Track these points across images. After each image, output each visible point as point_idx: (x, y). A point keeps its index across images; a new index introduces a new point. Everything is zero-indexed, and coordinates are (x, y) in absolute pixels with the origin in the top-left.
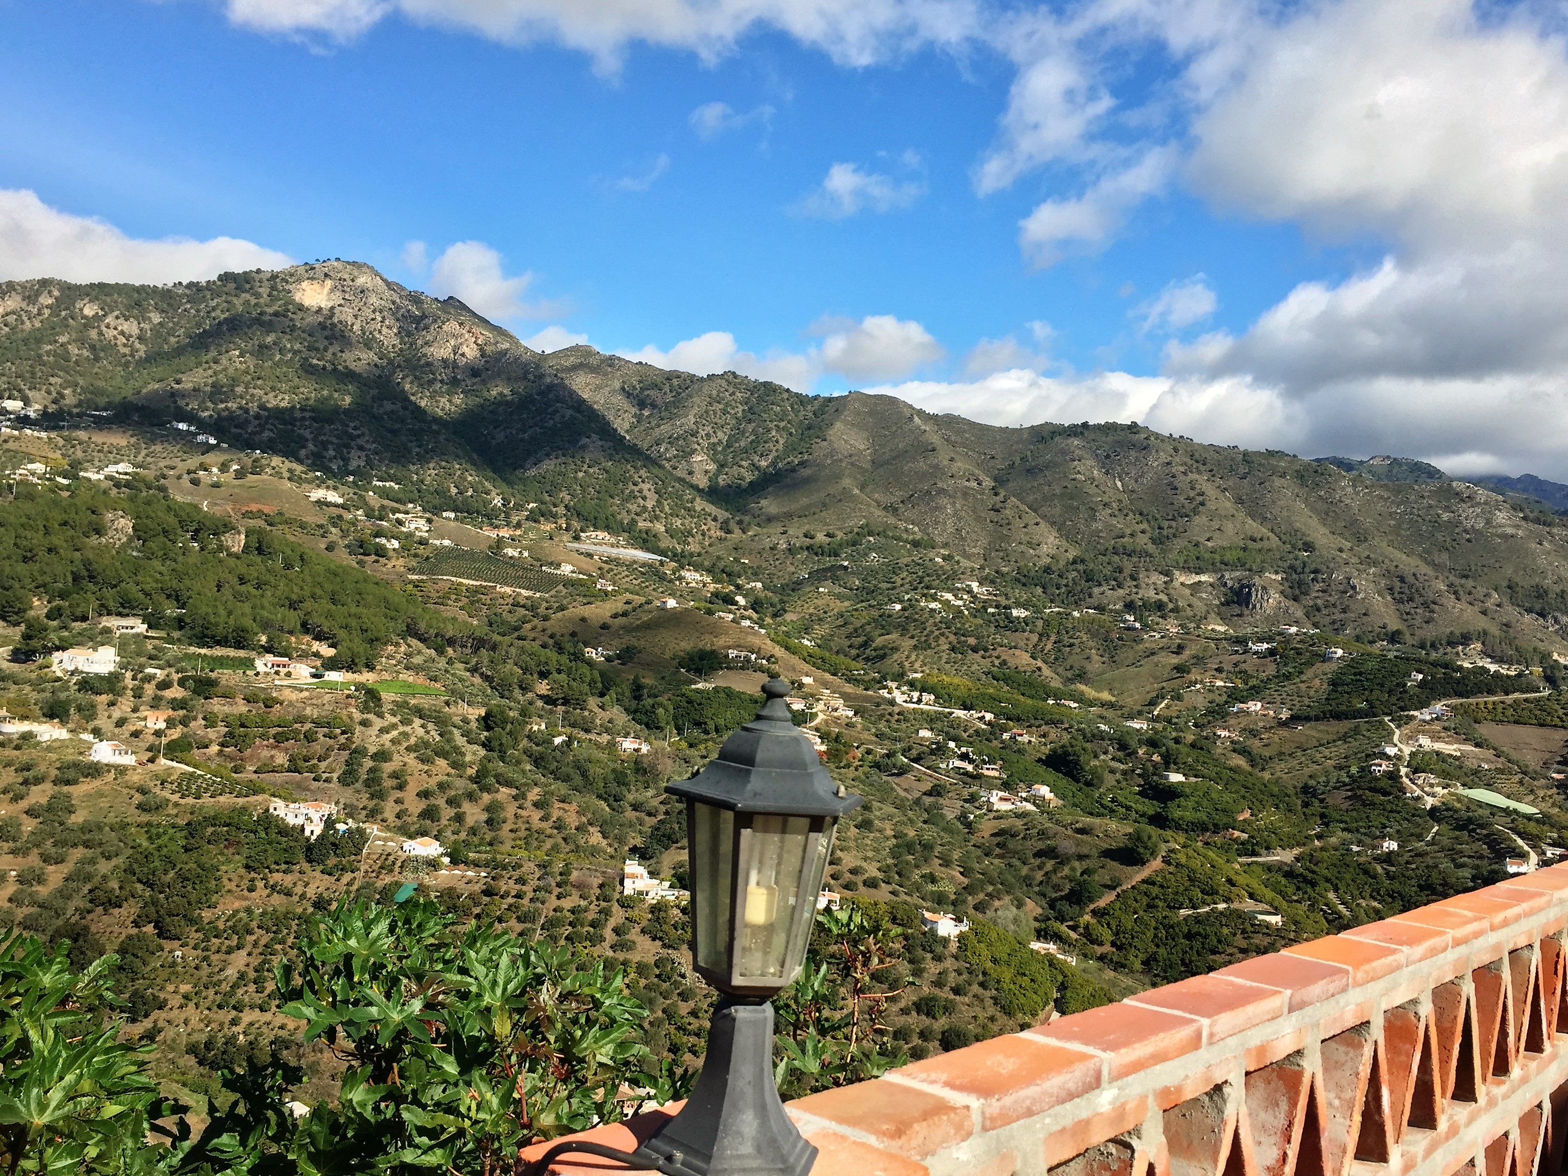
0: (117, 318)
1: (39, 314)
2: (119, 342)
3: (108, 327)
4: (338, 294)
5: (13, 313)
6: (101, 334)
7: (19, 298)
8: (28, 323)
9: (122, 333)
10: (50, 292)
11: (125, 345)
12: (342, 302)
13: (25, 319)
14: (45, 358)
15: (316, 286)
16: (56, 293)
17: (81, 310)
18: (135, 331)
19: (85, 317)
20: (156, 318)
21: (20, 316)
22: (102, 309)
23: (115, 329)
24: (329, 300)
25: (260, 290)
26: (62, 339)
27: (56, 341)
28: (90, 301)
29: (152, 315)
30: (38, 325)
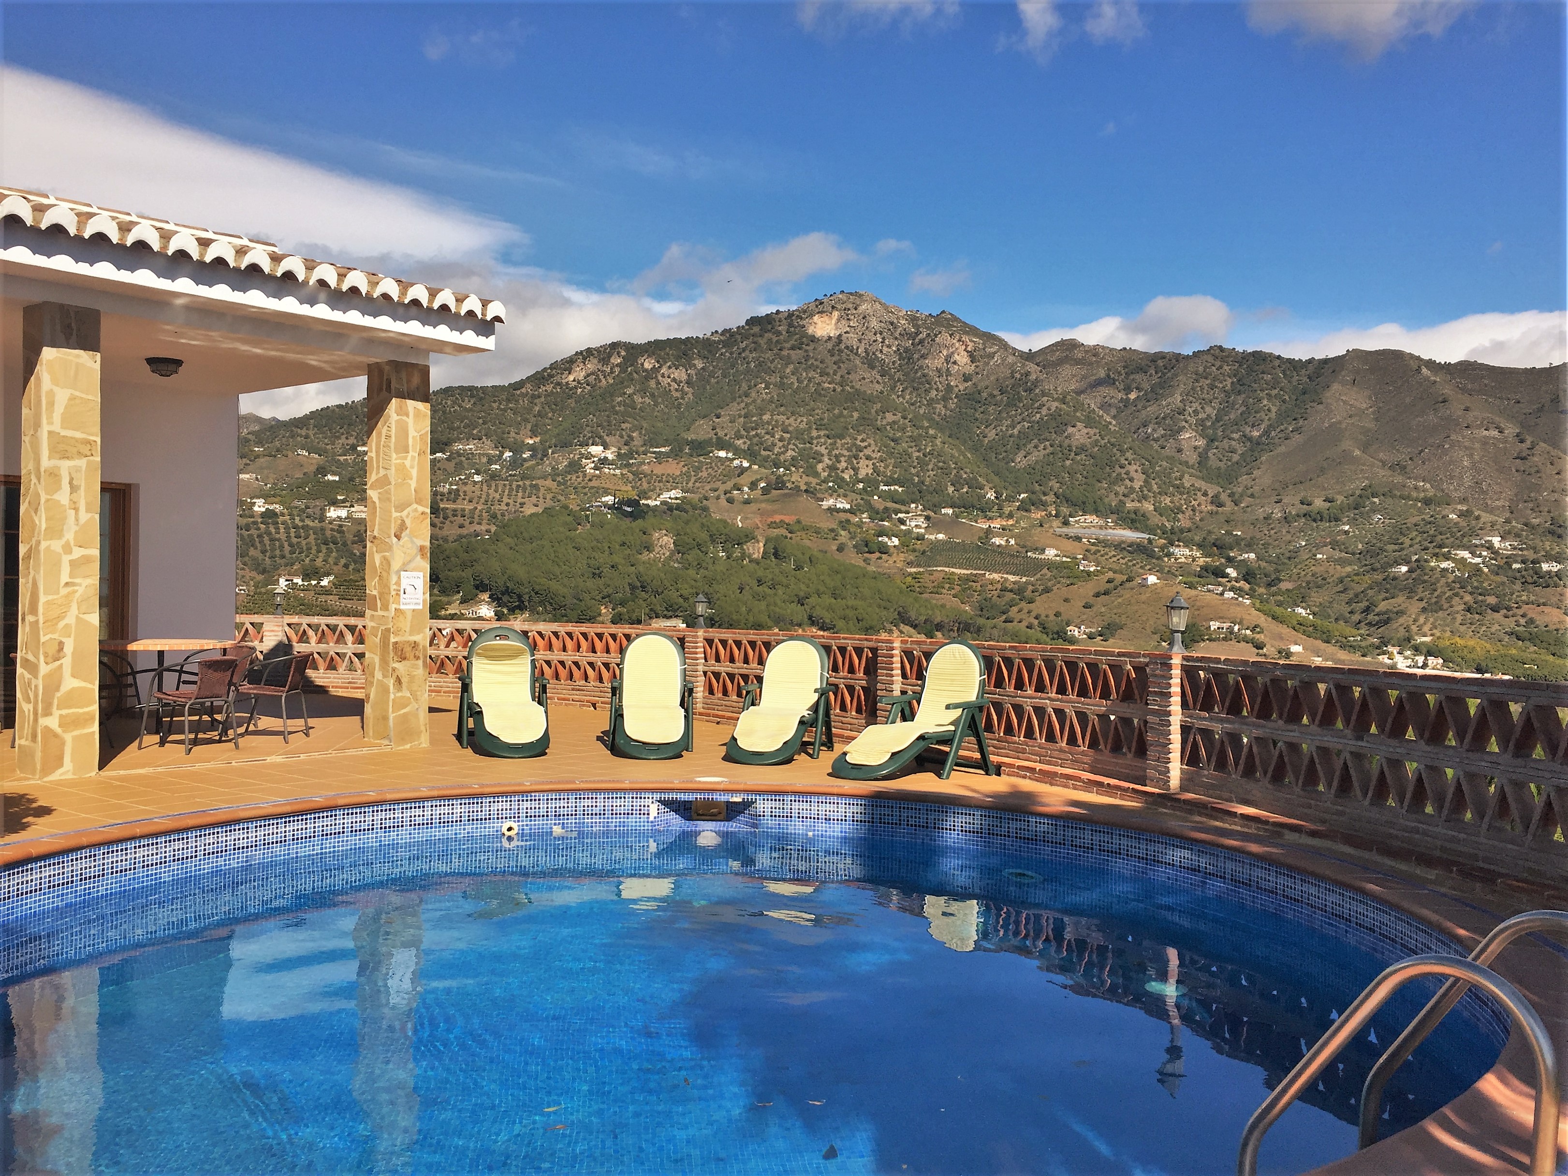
0: (670, 367)
1: (612, 372)
2: (672, 388)
3: (663, 376)
4: (843, 322)
5: (592, 374)
6: (658, 383)
7: (595, 361)
8: (603, 380)
9: (674, 380)
10: (618, 353)
11: (677, 390)
12: (848, 329)
13: (602, 377)
14: (617, 408)
15: (826, 318)
16: (623, 353)
17: (642, 364)
18: (684, 377)
19: (646, 370)
20: (699, 364)
21: (597, 376)
22: (658, 362)
23: (669, 377)
24: (836, 329)
25: (780, 328)
26: (629, 391)
27: (625, 393)
28: (649, 356)
29: (696, 362)
30: (611, 381)
